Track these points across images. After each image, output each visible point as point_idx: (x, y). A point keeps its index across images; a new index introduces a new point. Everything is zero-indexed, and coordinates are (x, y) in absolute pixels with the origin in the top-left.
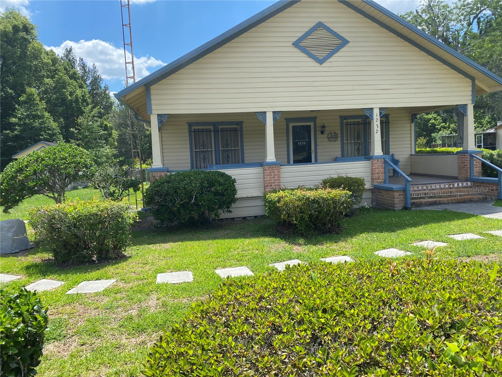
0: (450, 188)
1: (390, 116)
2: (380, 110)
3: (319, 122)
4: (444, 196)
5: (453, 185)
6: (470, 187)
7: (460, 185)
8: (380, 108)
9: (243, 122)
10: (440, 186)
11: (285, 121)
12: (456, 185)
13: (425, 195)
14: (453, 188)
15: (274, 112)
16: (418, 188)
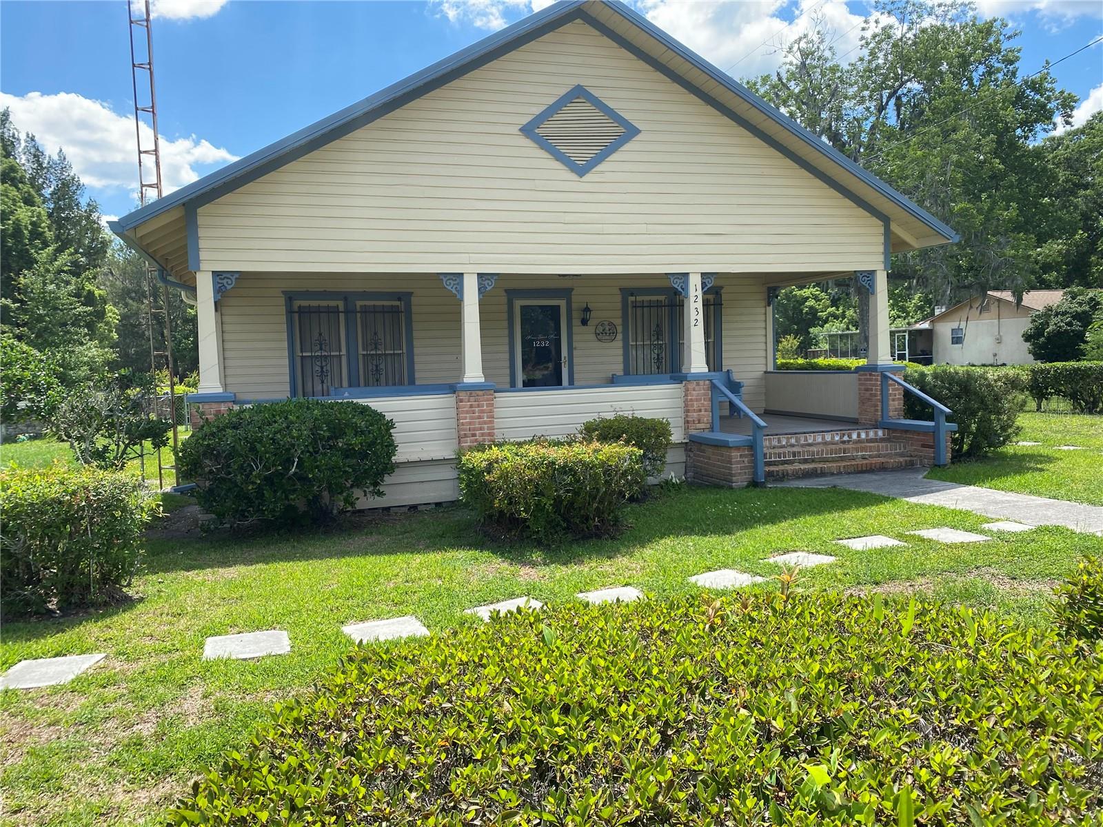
0: (844, 442)
1: (723, 291)
2: (702, 278)
3: (578, 300)
4: (830, 459)
5: (850, 436)
6: (882, 440)
7: (863, 436)
8: (702, 274)
9: (410, 294)
10: (823, 438)
11: (505, 294)
12: (854, 436)
13: (794, 456)
14: (849, 441)
15: (480, 275)
16: (779, 441)
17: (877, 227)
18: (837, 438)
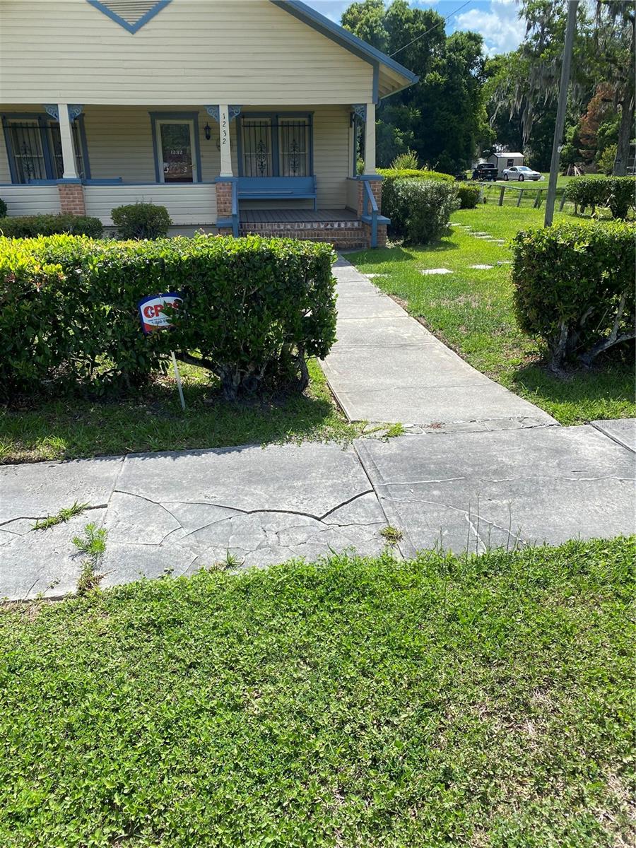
0: (327, 229)
1: (314, 115)
3: (202, 122)
5: (332, 225)
6: (358, 229)
7: (343, 225)
8: (230, 106)
9: (84, 115)
10: (312, 226)
11: (149, 115)
12: (336, 226)
14: (331, 229)
15: (69, 106)
16: (279, 227)
17: (368, 70)
18: (322, 226)
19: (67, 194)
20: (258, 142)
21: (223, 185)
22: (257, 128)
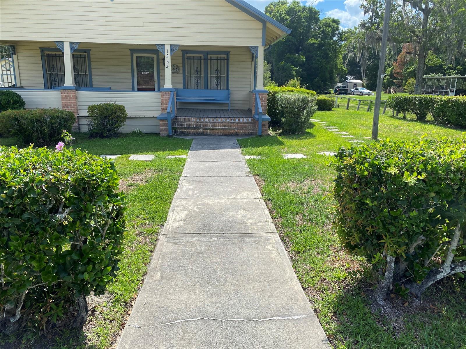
0: (232, 123)
1: (230, 53)
4: (218, 129)
5: (234, 120)
6: (251, 123)
7: (241, 120)
8: (171, 45)
9: (90, 50)
10: (221, 120)
11: (129, 51)
12: (237, 120)
14: (234, 122)
15: (70, 42)
16: (200, 120)
17: (260, 26)
18: (228, 121)
19: (66, 96)
20: (195, 68)
21: (166, 93)
22: (195, 60)
